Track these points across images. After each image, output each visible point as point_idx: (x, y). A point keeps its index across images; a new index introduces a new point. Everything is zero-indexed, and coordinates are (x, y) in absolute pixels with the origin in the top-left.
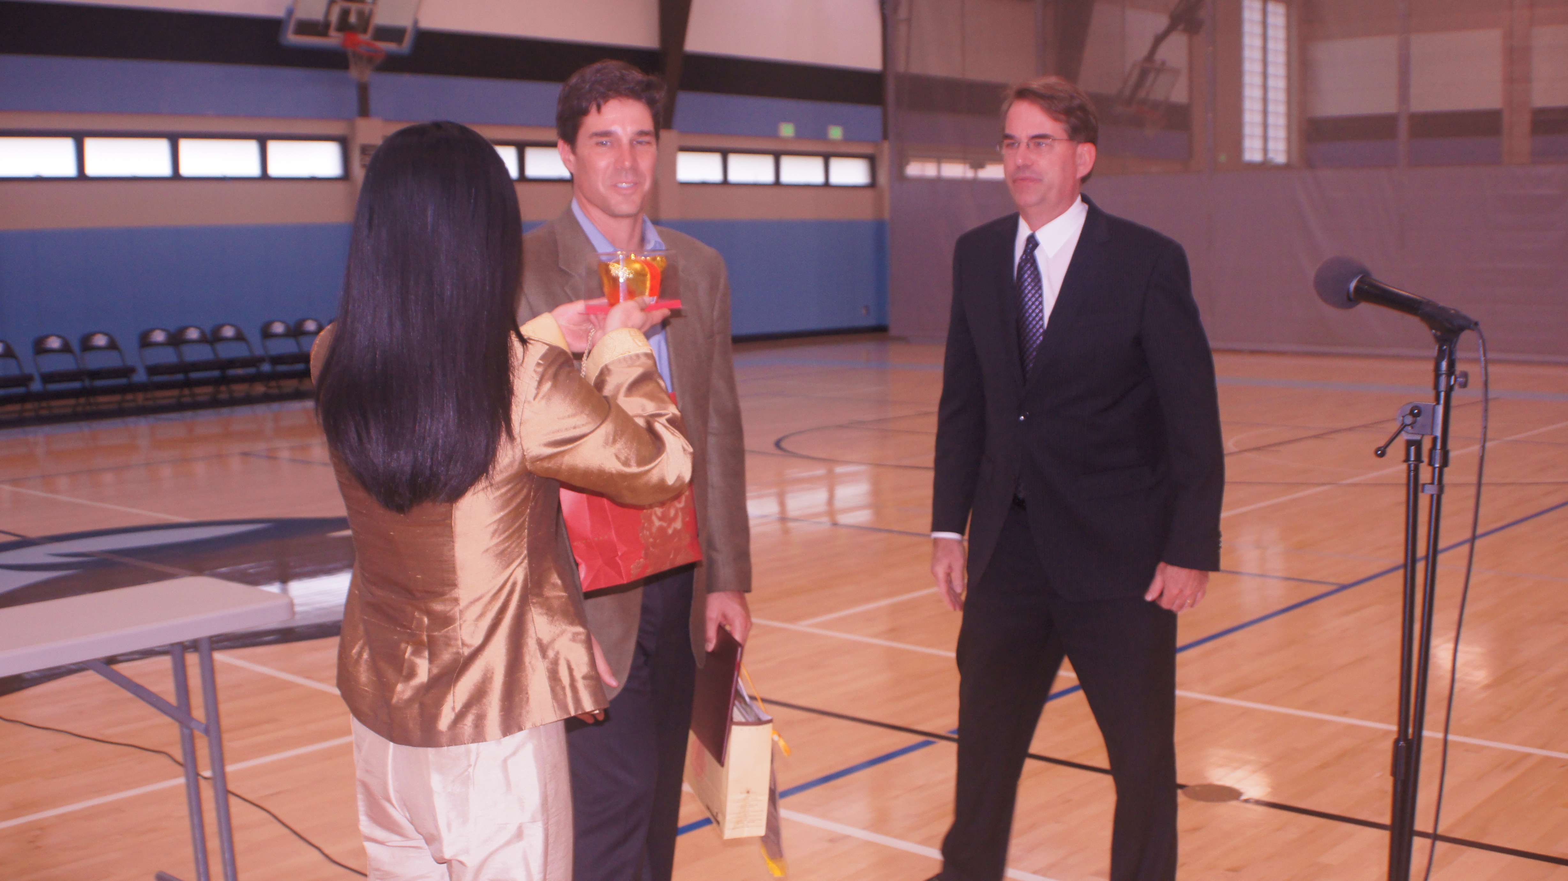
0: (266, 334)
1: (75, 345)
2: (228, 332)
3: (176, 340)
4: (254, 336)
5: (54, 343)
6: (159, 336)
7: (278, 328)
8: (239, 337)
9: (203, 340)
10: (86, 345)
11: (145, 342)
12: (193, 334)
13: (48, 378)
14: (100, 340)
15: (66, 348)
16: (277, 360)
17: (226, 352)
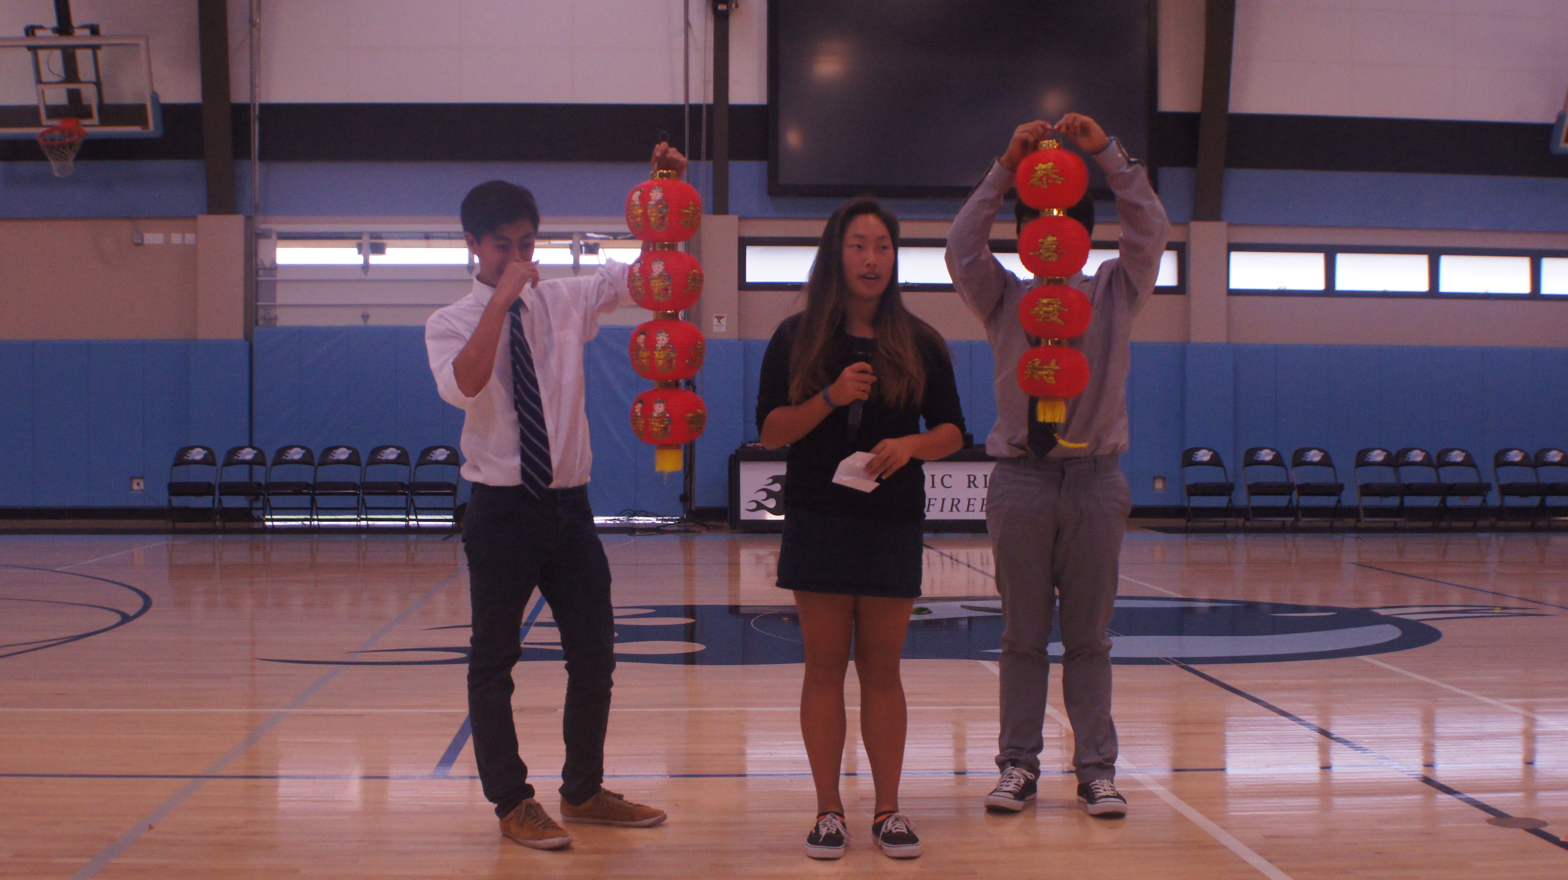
0: (1500, 461)
1: (1288, 459)
2: (1457, 456)
3: (1396, 460)
4: (1486, 463)
5: (1266, 455)
6: (1378, 456)
7: (1515, 456)
8: (1468, 462)
9: (1426, 462)
10: (1299, 459)
11: (1362, 460)
12: (1417, 456)
13: (1256, 489)
14: (1315, 456)
15: (1277, 461)
16: (1507, 490)
17: (1449, 476)
